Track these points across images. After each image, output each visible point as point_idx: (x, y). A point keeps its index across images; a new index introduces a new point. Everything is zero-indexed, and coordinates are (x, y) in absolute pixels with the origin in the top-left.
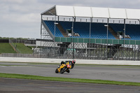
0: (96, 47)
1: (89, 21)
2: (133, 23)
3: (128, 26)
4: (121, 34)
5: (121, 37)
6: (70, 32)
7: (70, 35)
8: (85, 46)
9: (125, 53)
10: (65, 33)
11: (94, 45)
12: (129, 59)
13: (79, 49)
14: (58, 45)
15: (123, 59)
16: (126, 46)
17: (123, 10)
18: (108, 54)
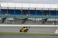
0: (17, 19)
1: (14, 9)
2: (32, 9)
3: (30, 11)
4: (28, 14)
5: (27, 15)
6: (6, 13)
7: (6, 14)
8: (13, 19)
9: (29, 22)
10: (4, 14)
11: (16, 19)
12: (31, 24)
13: (10, 21)
14: (2, 19)
15: (28, 24)
16: (29, 19)
17: (28, 4)
18: (22, 22)
